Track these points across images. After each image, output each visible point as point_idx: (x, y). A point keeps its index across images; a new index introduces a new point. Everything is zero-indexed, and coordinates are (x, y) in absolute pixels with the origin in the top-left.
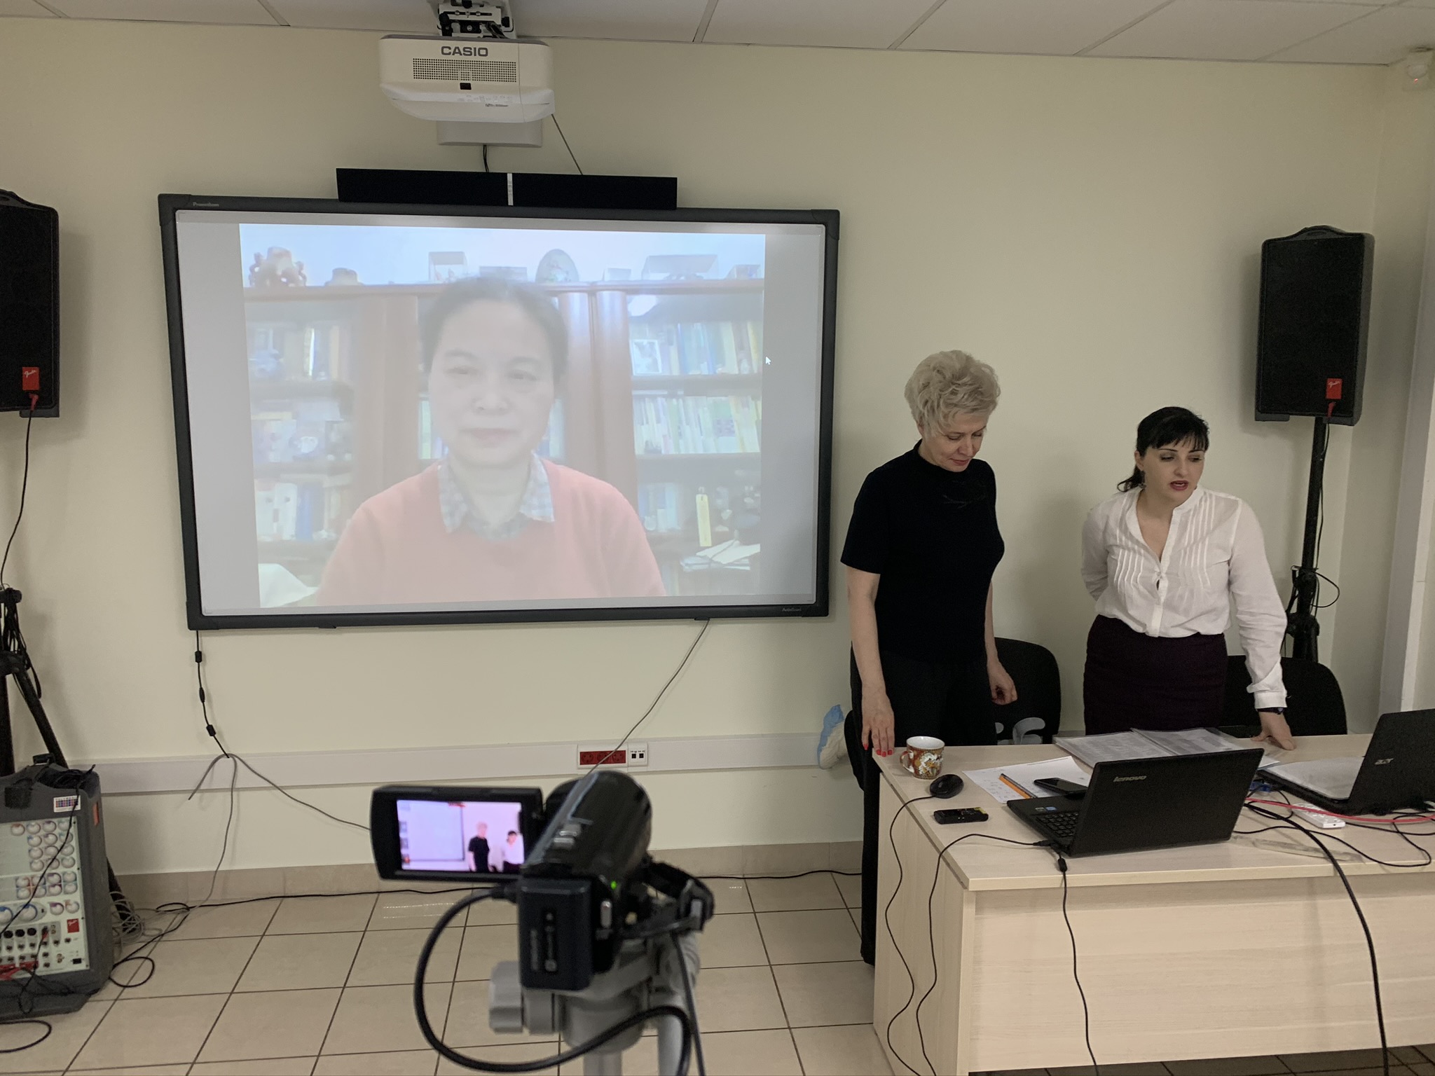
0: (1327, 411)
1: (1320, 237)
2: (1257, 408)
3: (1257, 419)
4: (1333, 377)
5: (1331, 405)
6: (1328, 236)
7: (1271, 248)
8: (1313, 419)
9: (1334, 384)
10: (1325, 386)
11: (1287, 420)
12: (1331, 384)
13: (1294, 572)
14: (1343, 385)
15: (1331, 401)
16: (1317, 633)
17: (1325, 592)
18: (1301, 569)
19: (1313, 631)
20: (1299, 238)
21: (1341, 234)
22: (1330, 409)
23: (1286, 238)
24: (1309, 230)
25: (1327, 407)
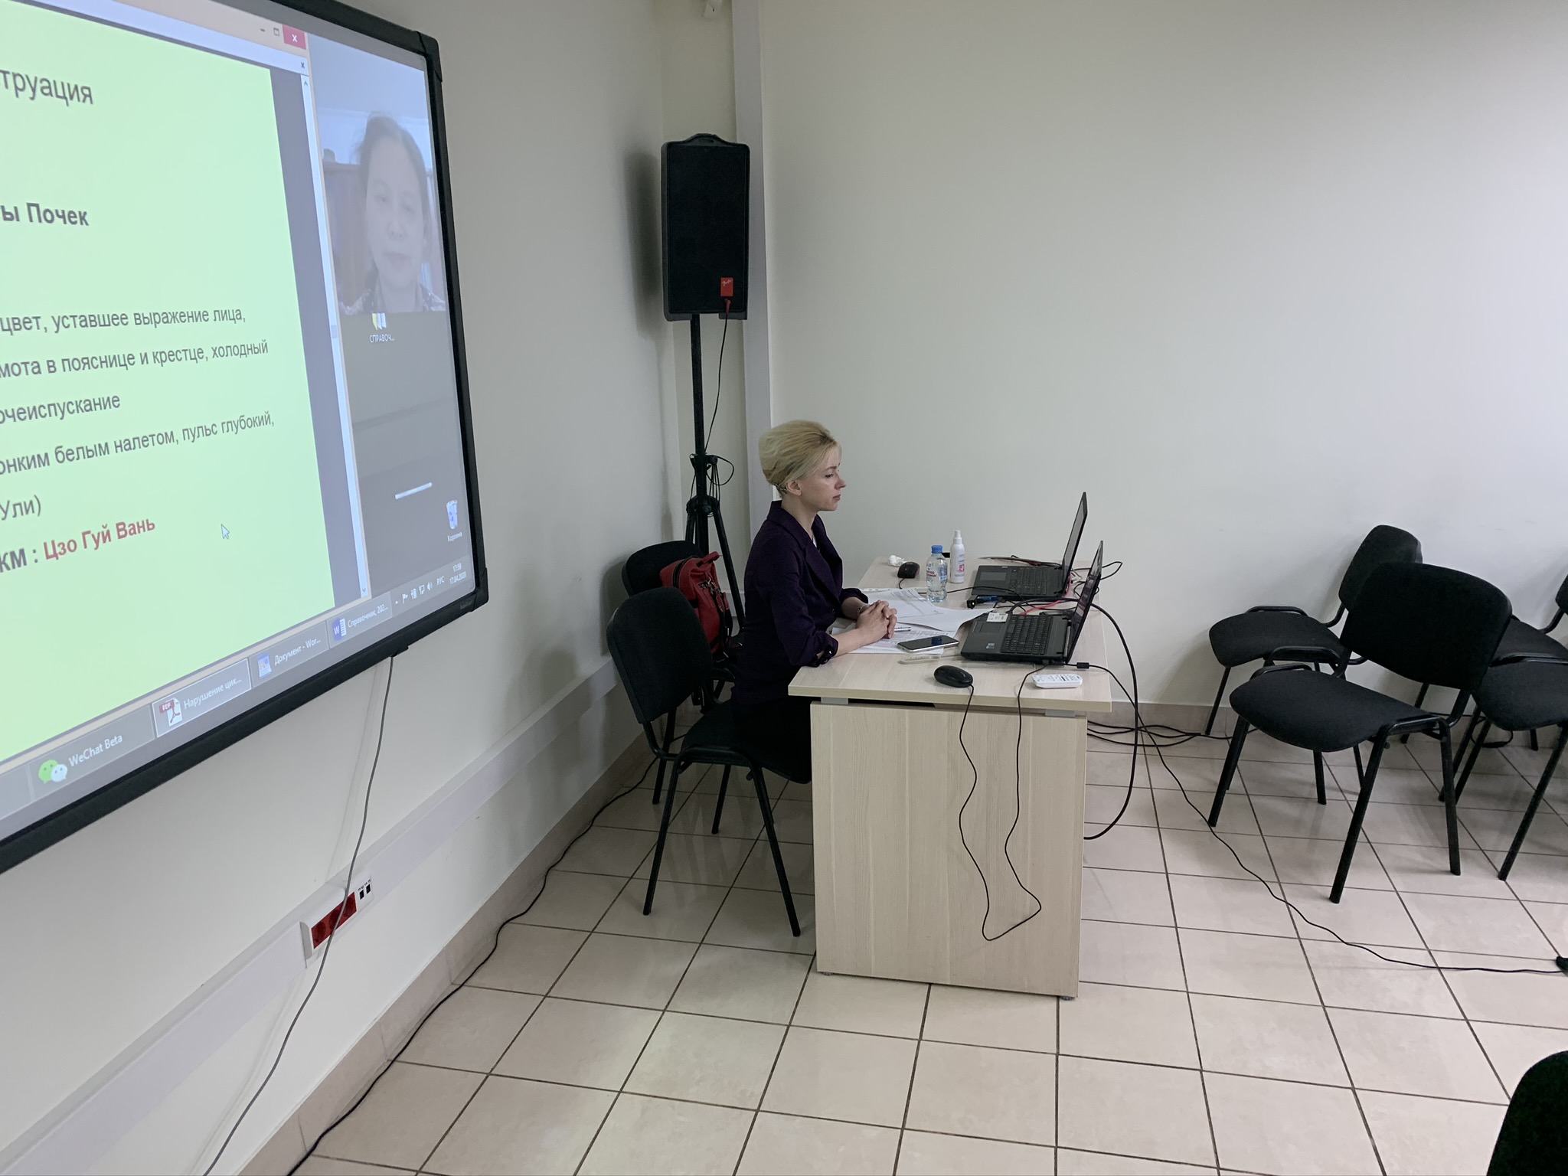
0: (725, 308)
1: (711, 145)
2: (666, 308)
3: (667, 320)
4: (728, 276)
5: (728, 302)
6: (715, 143)
7: (670, 152)
9: (726, 283)
10: (720, 282)
12: (724, 283)
13: (690, 459)
14: (735, 285)
15: (726, 297)
18: (695, 455)
19: (715, 506)
20: (689, 144)
21: (725, 143)
22: (728, 307)
23: (684, 142)
24: (699, 137)
25: (725, 304)
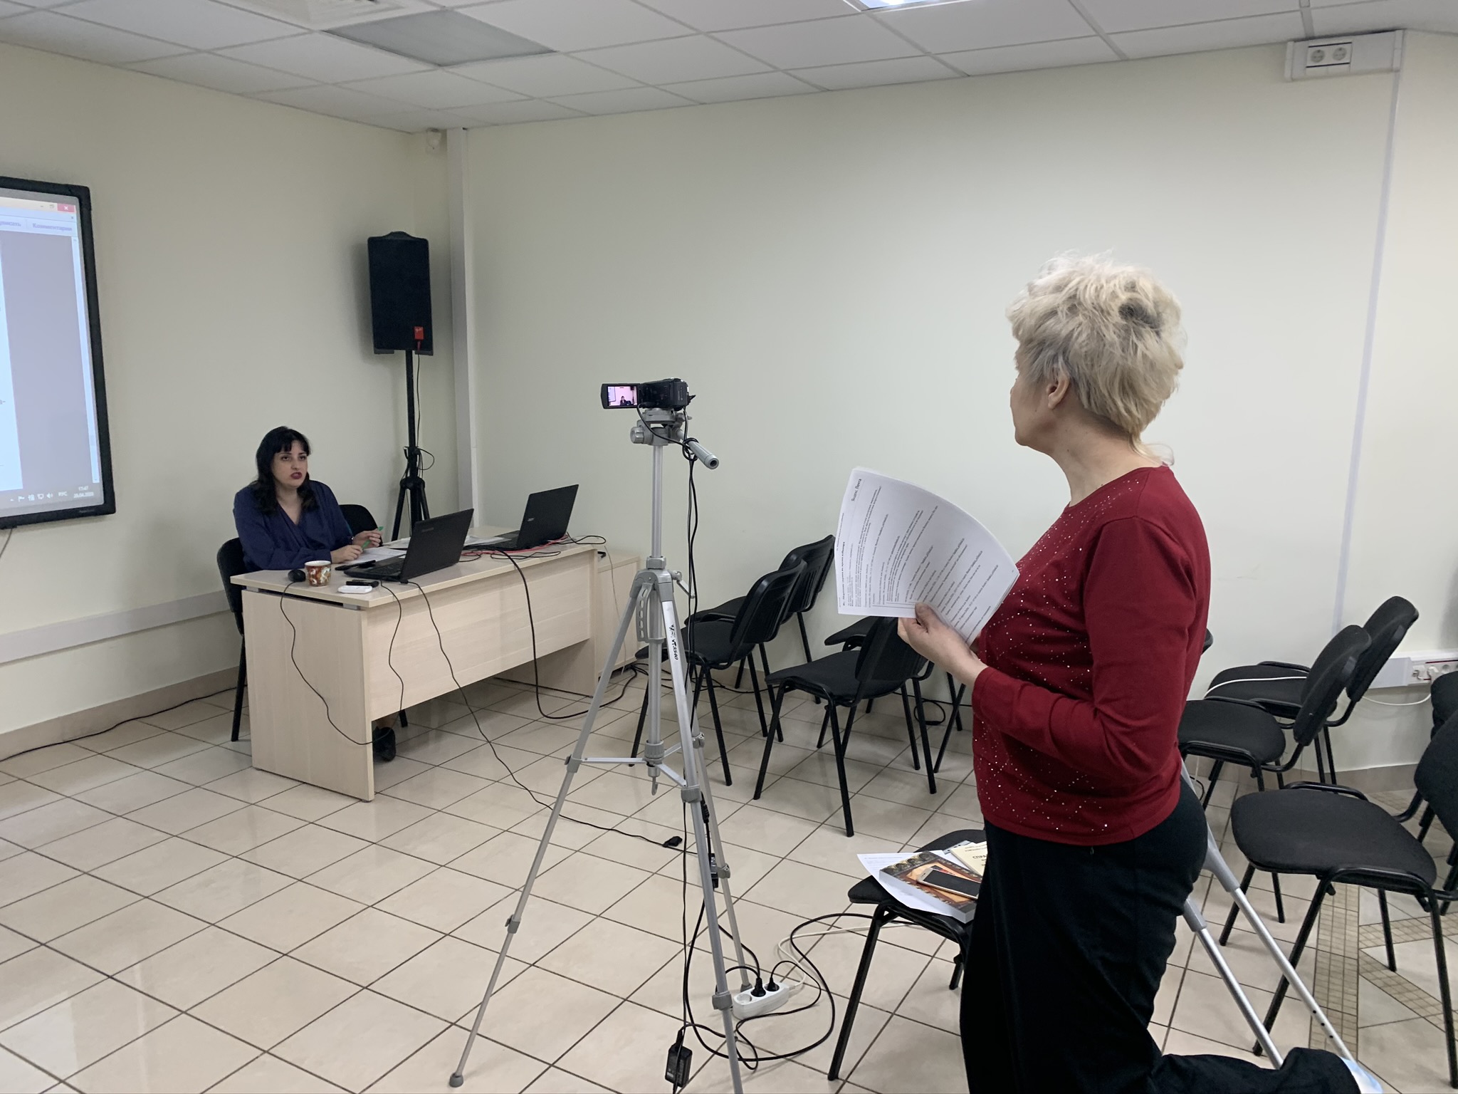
0: (417, 347)
1: (403, 239)
2: (375, 346)
3: (376, 353)
4: (420, 326)
5: (419, 343)
6: (409, 239)
7: (374, 243)
8: (404, 352)
9: (419, 330)
10: (413, 329)
11: (393, 353)
12: (417, 330)
13: (405, 450)
14: (424, 332)
15: (418, 340)
16: (424, 486)
17: (425, 460)
18: (409, 448)
19: (422, 486)
20: (389, 238)
21: (414, 238)
22: (419, 346)
23: (384, 237)
24: (392, 234)
25: (417, 344)
